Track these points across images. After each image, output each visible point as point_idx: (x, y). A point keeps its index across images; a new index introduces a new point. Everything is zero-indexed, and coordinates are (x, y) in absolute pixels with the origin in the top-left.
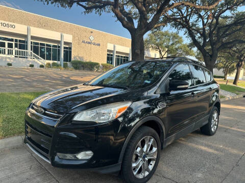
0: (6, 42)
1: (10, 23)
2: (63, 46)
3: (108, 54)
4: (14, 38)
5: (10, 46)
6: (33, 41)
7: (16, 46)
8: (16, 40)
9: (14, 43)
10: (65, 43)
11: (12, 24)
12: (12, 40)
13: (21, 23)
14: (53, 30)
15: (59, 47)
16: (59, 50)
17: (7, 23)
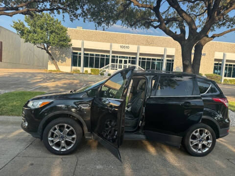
0: (123, 60)
1: (126, 45)
2: (165, 59)
3: (215, 64)
4: (129, 56)
5: (126, 62)
6: (141, 57)
7: (129, 62)
8: (130, 57)
9: (128, 60)
10: (168, 56)
11: (127, 45)
12: (127, 58)
13: (134, 44)
14: (158, 46)
15: (162, 60)
16: (162, 63)
17: (124, 45)
